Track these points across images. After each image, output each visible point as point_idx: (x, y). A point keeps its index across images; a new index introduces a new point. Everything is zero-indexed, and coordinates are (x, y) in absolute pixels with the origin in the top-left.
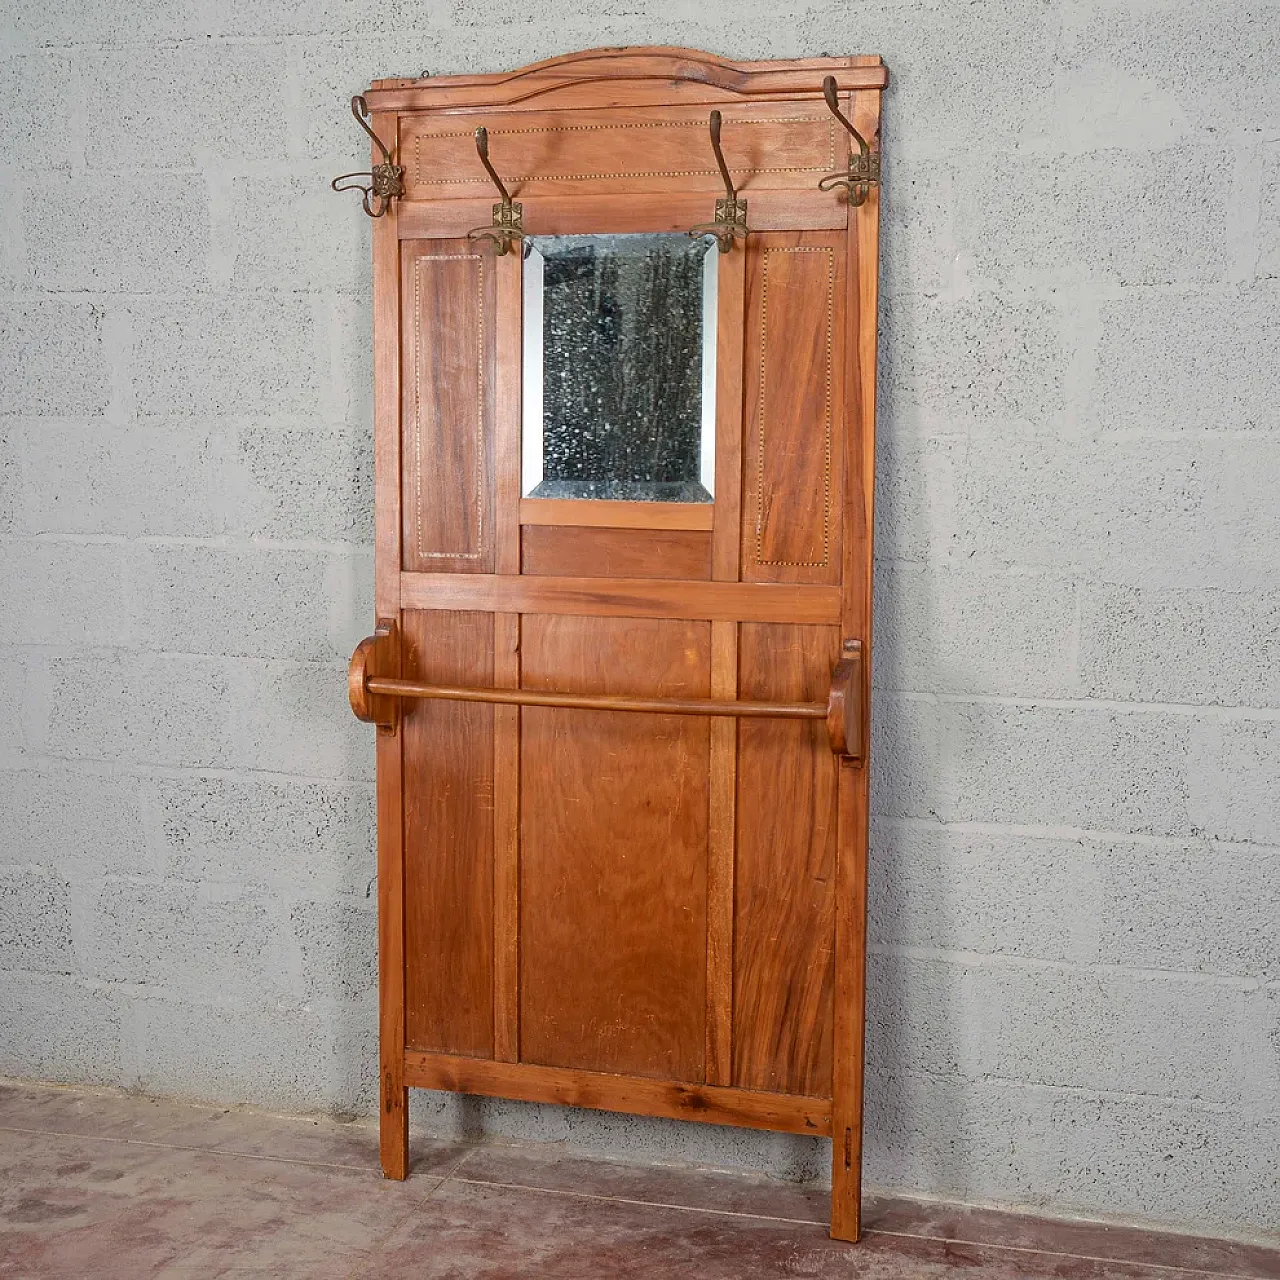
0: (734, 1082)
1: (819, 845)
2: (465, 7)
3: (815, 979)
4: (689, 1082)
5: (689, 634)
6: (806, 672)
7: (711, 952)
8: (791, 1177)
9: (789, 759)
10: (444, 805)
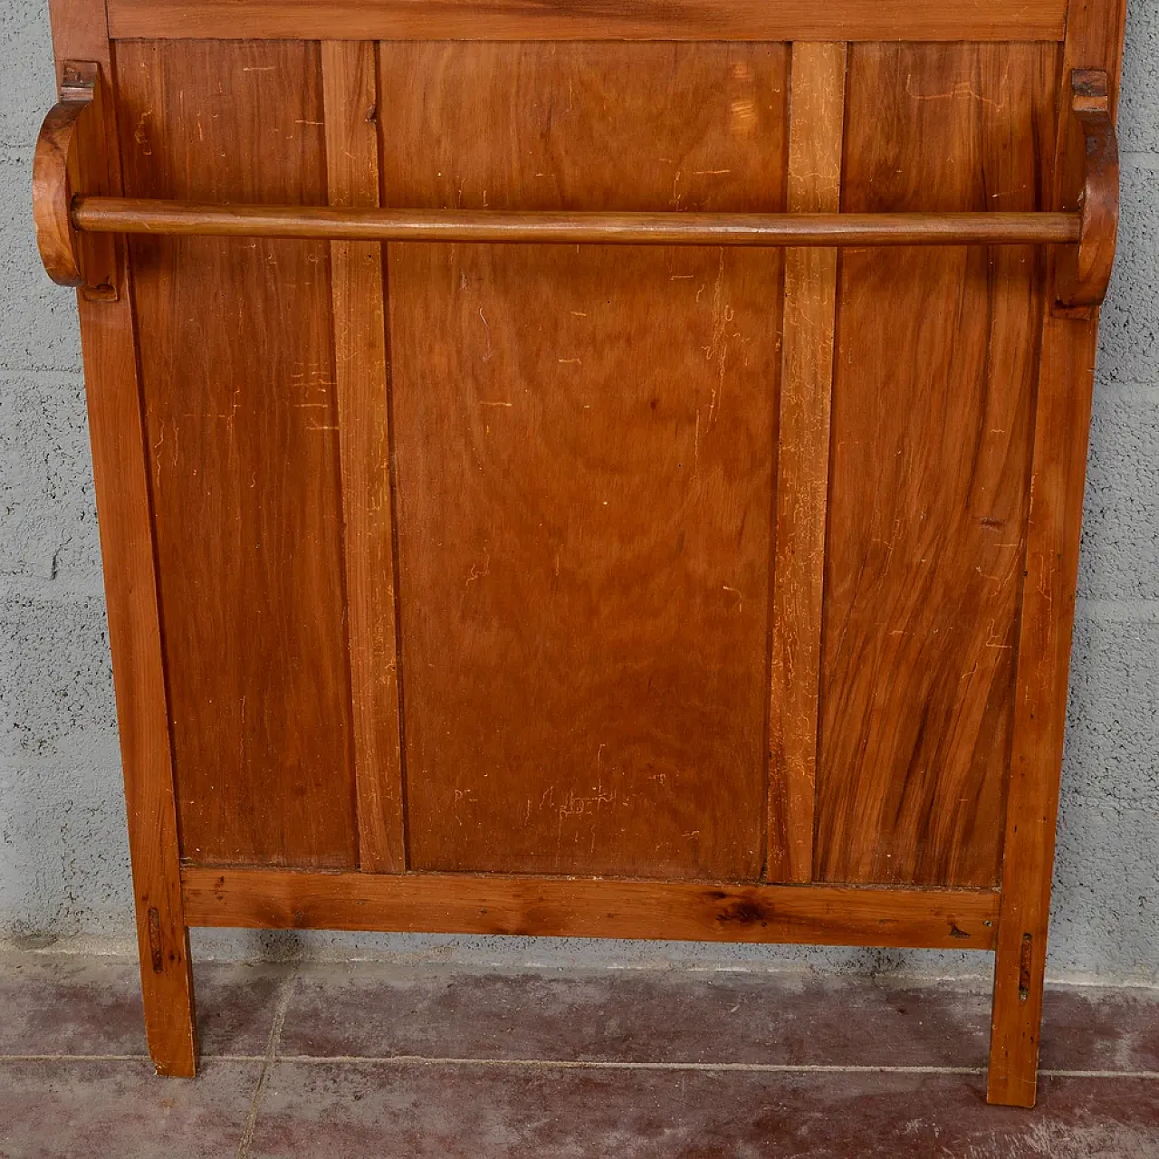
0: (819, 872)
1: (993, 461)
3: (974, 697)
4: (732, 880)
5: (741, 72)
6: (982, 139)
7: (777, 663)
8: (855, 970)
9: (940, 308)
10: (230, 428)
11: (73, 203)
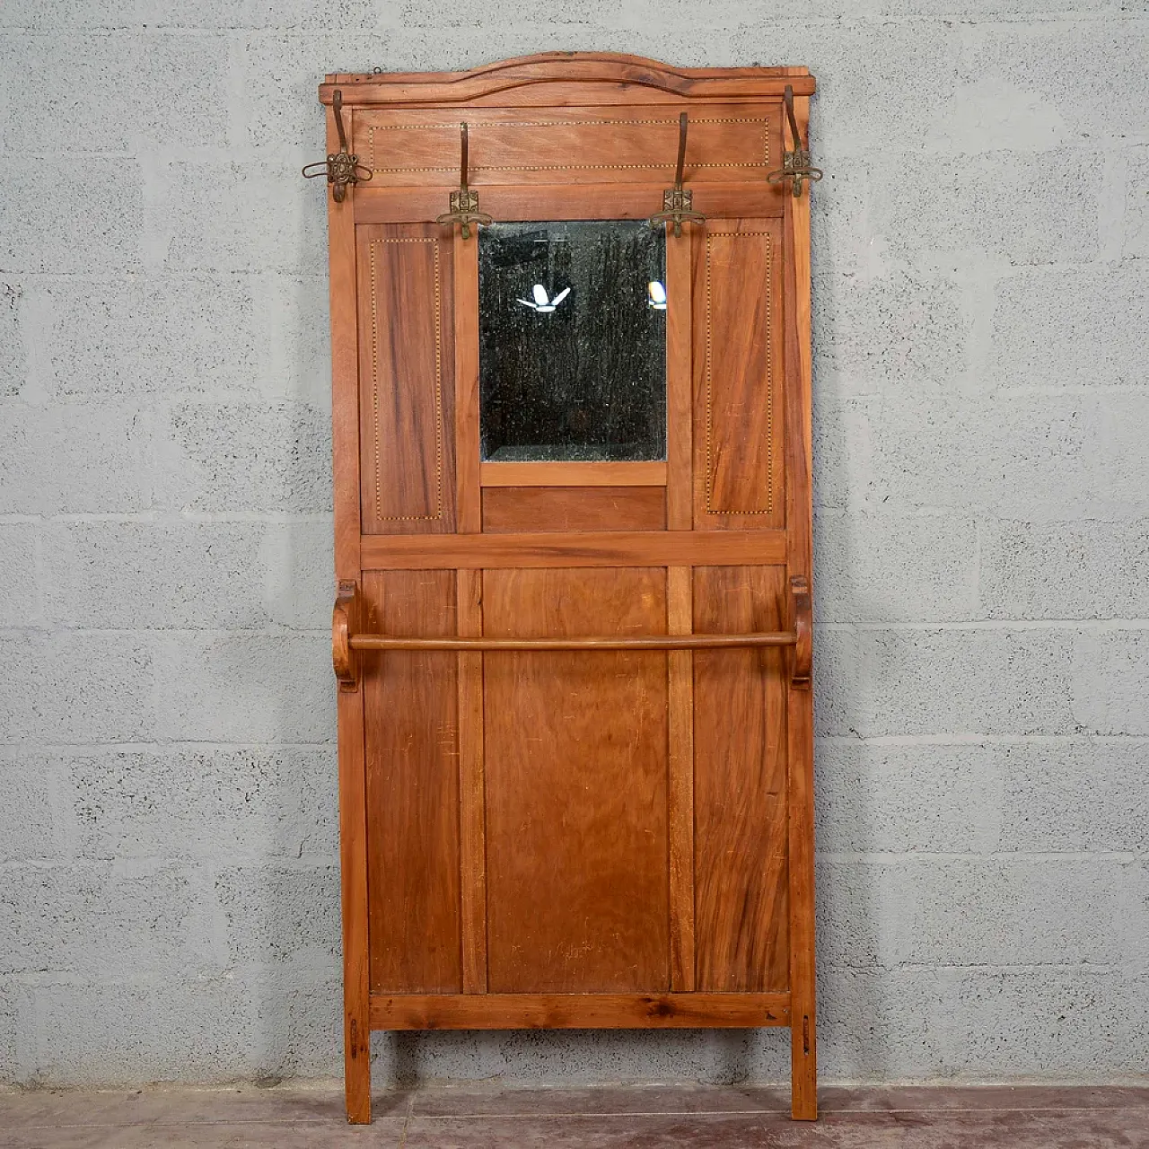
0: (698, 987)
1: (771, 761)
2: (413, 10)
3: (770, 883)
4: (654, 992)
5: (645, 580)
6: (754, 609)
7: (673, 869)
8: (723, 1080)
9: (741, 687)
10: (406, 755)
11: (350, 636)
